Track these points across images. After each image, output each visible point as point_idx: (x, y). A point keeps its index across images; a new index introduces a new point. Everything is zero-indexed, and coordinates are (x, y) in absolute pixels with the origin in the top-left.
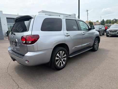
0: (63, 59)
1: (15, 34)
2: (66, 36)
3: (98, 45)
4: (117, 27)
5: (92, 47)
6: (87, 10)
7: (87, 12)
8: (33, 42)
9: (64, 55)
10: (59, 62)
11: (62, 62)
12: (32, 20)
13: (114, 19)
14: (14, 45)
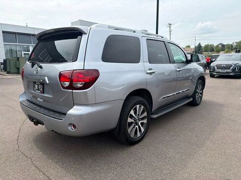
0: (140, 122)
2: (148, 73)
3: (202, 94)
4: (229, 60)
5: (191, 97)
6: (170, 24)
7: (169, 28)
8: (87, 85)
9: (143, 113)
10: (134, 127)
11: (139, 128)
12: (84, 37)
13: (220, 44)
14: (38, 90)
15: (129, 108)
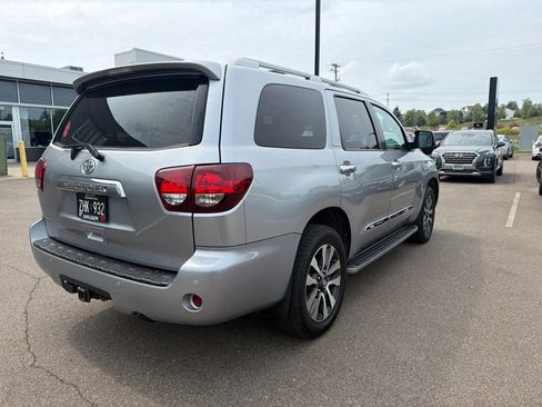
0: (329, 283)
1: (101, 158)
2: (342, 172)
3: (432, 216)
5: (415, 223)
6: (336, 66)
7: (334, 72)
9: (332, 263)
10: (317, 297)
11: (327, 296)
13: (437, 110)
14: (91, 212)
15: (309, 253)
